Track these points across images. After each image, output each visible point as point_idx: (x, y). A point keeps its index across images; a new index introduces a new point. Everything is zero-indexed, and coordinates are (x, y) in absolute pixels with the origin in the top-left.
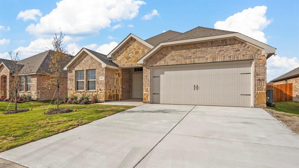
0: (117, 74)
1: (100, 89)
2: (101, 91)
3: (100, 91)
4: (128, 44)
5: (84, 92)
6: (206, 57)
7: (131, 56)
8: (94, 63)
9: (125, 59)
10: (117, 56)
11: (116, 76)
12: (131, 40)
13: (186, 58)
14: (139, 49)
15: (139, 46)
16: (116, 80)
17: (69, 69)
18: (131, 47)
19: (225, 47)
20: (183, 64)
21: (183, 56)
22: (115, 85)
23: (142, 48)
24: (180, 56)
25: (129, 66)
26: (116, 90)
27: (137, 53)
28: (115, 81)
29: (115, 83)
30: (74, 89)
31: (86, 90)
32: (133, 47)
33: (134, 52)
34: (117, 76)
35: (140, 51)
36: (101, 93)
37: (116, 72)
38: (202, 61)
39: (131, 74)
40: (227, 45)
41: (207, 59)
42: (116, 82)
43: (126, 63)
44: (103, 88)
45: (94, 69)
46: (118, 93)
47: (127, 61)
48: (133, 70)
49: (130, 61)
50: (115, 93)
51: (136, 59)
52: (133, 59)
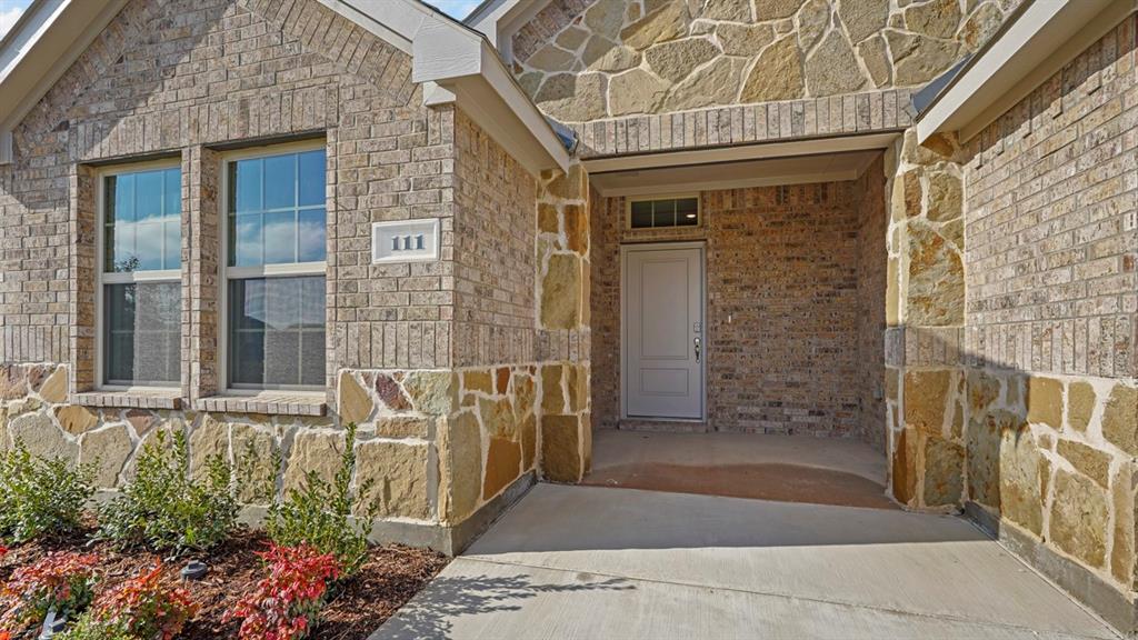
0: (561, 217)
1: (387, 389)
3: (385, 410)
5: (179, 405)
7: (714, 39)
8: (309, 61)
9: (644, 66)
10: (553, 41)
11: (548, 236)
16: (545, 283)
22: (538, 326)
25: (697, 133)
26: (552, 375)
28: (538, 292)
29: (537, 313)
31: (208, 391)
34: (562, 238)
36: (399, 428)
37: (549, 199)
39: (610, 247)
42: (546, 300)
43: (657, 108)
44: (428, 373)
45: (307, 124)
46: (566, 410)
47: (665, 83)
48: (623, 219)
49: (703, 91)
50: (536, 409)
51: (779, 64)
52: (741, 65)
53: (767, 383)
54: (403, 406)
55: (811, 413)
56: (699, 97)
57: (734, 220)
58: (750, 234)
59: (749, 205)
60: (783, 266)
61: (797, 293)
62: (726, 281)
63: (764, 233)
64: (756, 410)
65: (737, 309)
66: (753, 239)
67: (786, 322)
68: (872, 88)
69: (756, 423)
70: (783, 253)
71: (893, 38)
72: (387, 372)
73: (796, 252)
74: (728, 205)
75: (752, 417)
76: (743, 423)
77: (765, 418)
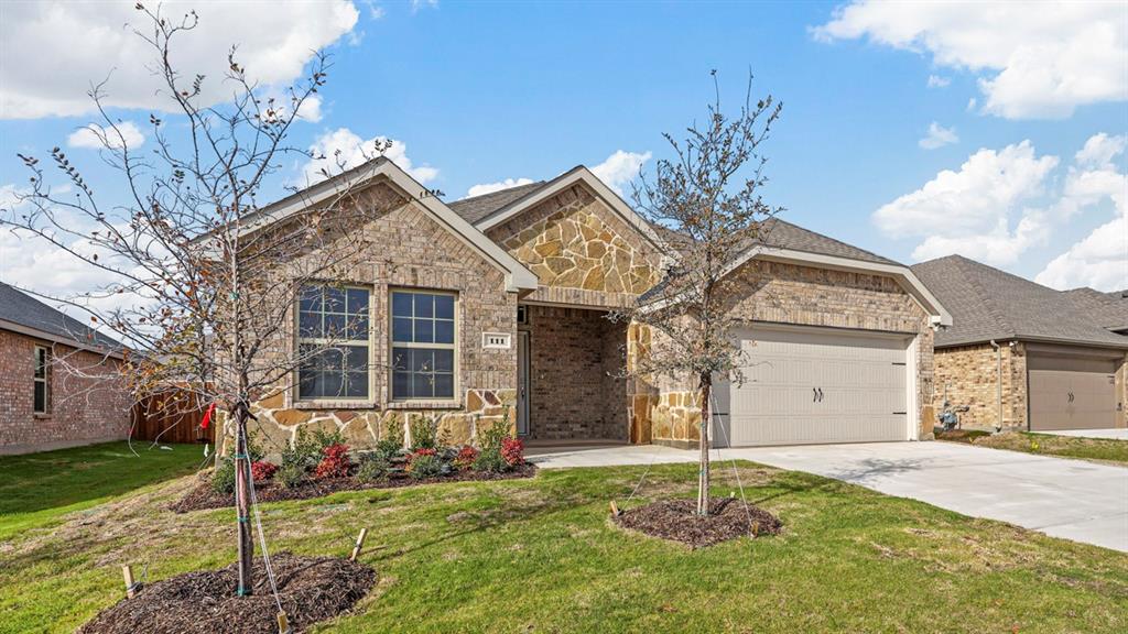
1: (490, 397)
2: (497, 403)
3: (488, 405)
4: (561, 206)
6: (846, 312)
7: (572, 259)
9: (545, 263)
12: (572, 194)
13: (807, 307)
14: (607, 238)
15: (605, 226)
18: (574, 222)
20: (799, 322)
21: (798, 299)
23: (618, 236)
24: (793, 298)
25: (567, 298)
27: (597, 250)
30: (287, 390)
32: (579, 223)
33: (587, 244)
35: (611, 248)
36: (494, 412)
38: (838, 321)
41: (847, 318)
43: (550, 284)
44: (507, 390)
47: (554, 274)
49: (569, 281)
51: (597, 277)
52: (583, 274)
53: (561, 412)
55: (582, 426)
56: (566, 283)
57: (544, 322)
58: (552, 330)
59: (552, 315)
60: (568, 349)
61: (575, 364)
62: (540, 355)
63: (559, 331)
64: (556, 426)
65: (546, 371)
66: (554, 333)
67: (570, 379)
68: (625, 293)
69: (556, 433)
70: (569, 342)
71: (632, 276)
72: (490, 390)
73: (575, 342)
75: (553, 430)
76: (550, 433)
77: (560, 430)
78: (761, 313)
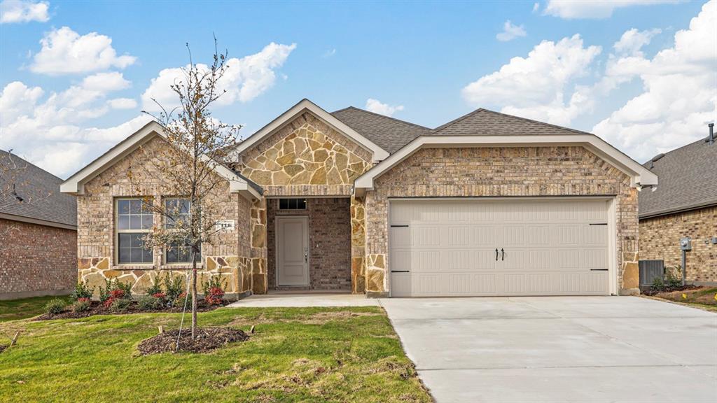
0: (259, 214)
1: (221, 261)
3: (220, 266)
4: (294, 129)
5: (154, 268)
7: (303, 165)
9: (283, 170)
10: (255, 159)
11: (254, 219)
12: (302, 119)
14: (328, 146)
15: (327, 138)
16: (254, 233)
17: (86, 191)
18: (304, 139)
19: (564, 163)
22: (252, 247)
23: (337, 144)
25: (299, 192)
26: (256, 262)
27: (321, 156)
28: (252, 236)
29: (251, 243)
30: (110, 259)
31: (162, 264)
32: (307, 138)
33: (313, 153)
34: (259, 220)
35: (332, 153)
37: (254, 208)
40: (567, 160)
42: (254, 239)
43: (286, 183)
44: (232, 256)
46: (261, 272)
47: (290, 176)
48: (276, 205)
49: (300, 180)
50: (251, 273)
51: (320, 175)
52: (310, 173)
53: (331, 270)
54: (226, 265)
55: (347, 280)
56: (299, 182)
57: (319, 208)
58: (325, 213)
60: (336, 226)
61: (342, 236)
62: (316, 231)
63: (329, 213)
64: (328, 280)
65: (320, 242)
66: (326, 216)
67: (338, 247)
68: (343, 184)
69: (327, 285)
70: (337, 221)
71: (349, 171)
72: (221, 257)
73: (342, 221)
74: (317, 202)
75: (326, 283)
76: (323, 285)
77: (331, 283)
78: (435, 190)
